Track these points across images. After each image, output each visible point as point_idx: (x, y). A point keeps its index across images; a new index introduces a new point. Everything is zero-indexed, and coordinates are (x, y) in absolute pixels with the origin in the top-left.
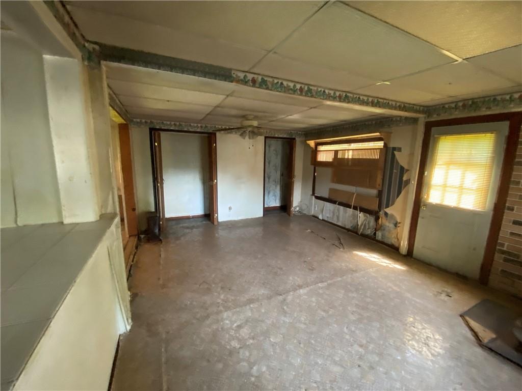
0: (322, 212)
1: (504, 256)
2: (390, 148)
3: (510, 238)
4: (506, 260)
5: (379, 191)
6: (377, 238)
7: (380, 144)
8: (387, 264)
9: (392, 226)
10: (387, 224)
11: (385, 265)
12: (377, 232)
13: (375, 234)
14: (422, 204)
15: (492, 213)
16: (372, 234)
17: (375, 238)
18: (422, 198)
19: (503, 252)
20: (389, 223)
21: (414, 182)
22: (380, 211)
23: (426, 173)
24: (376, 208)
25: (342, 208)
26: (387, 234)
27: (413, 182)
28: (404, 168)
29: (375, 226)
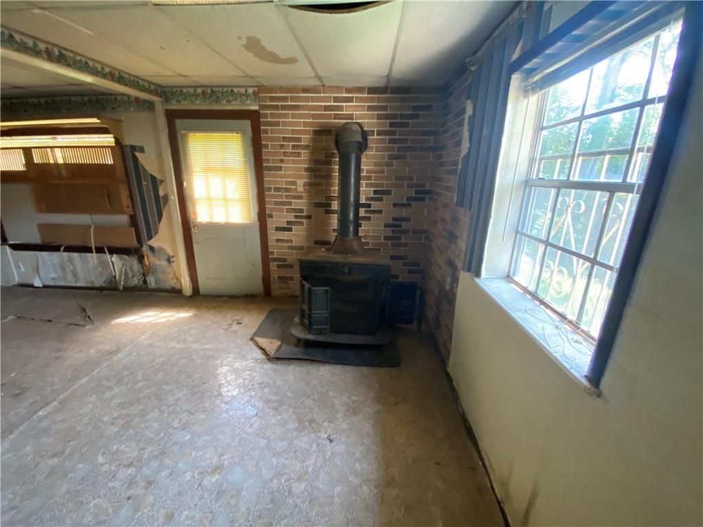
0: (38, 272)
1: (276, 263)
2: (126, 146)
3: (278, 244)
4: (279, 266)
5: (131, 216)
6: (149, 286)
7: (108, 140)
8: (167, 319)
9: (165, 263)
10: (157, 262)
11: (164, 320)
12: (147, 278)
13: (145, 281)
14: (192, 226)
15: (258, 223)
16: (141, 283)
17: (147, 287)
18: (190, 217)
19: (275, 260)
20: (159, 260)
21: (174, 197)
22: (142, 247)
23: (185, 184)
24: (135, 243)
25: (76, 255)
26: (161, 276)
27: (172, 198)
28: (155, 178)
29: (142, 270)
